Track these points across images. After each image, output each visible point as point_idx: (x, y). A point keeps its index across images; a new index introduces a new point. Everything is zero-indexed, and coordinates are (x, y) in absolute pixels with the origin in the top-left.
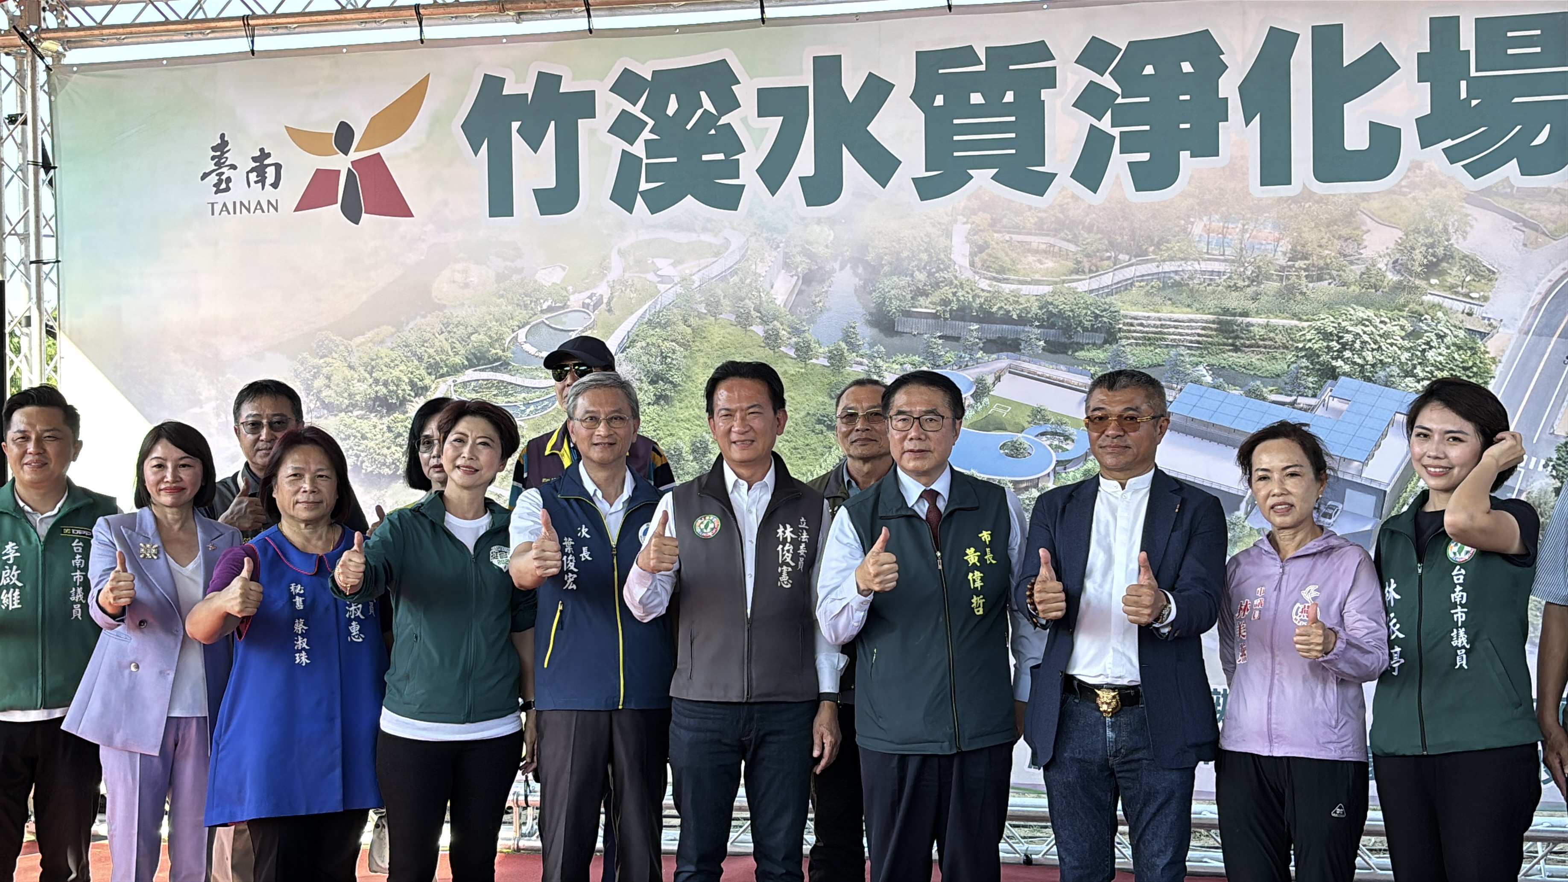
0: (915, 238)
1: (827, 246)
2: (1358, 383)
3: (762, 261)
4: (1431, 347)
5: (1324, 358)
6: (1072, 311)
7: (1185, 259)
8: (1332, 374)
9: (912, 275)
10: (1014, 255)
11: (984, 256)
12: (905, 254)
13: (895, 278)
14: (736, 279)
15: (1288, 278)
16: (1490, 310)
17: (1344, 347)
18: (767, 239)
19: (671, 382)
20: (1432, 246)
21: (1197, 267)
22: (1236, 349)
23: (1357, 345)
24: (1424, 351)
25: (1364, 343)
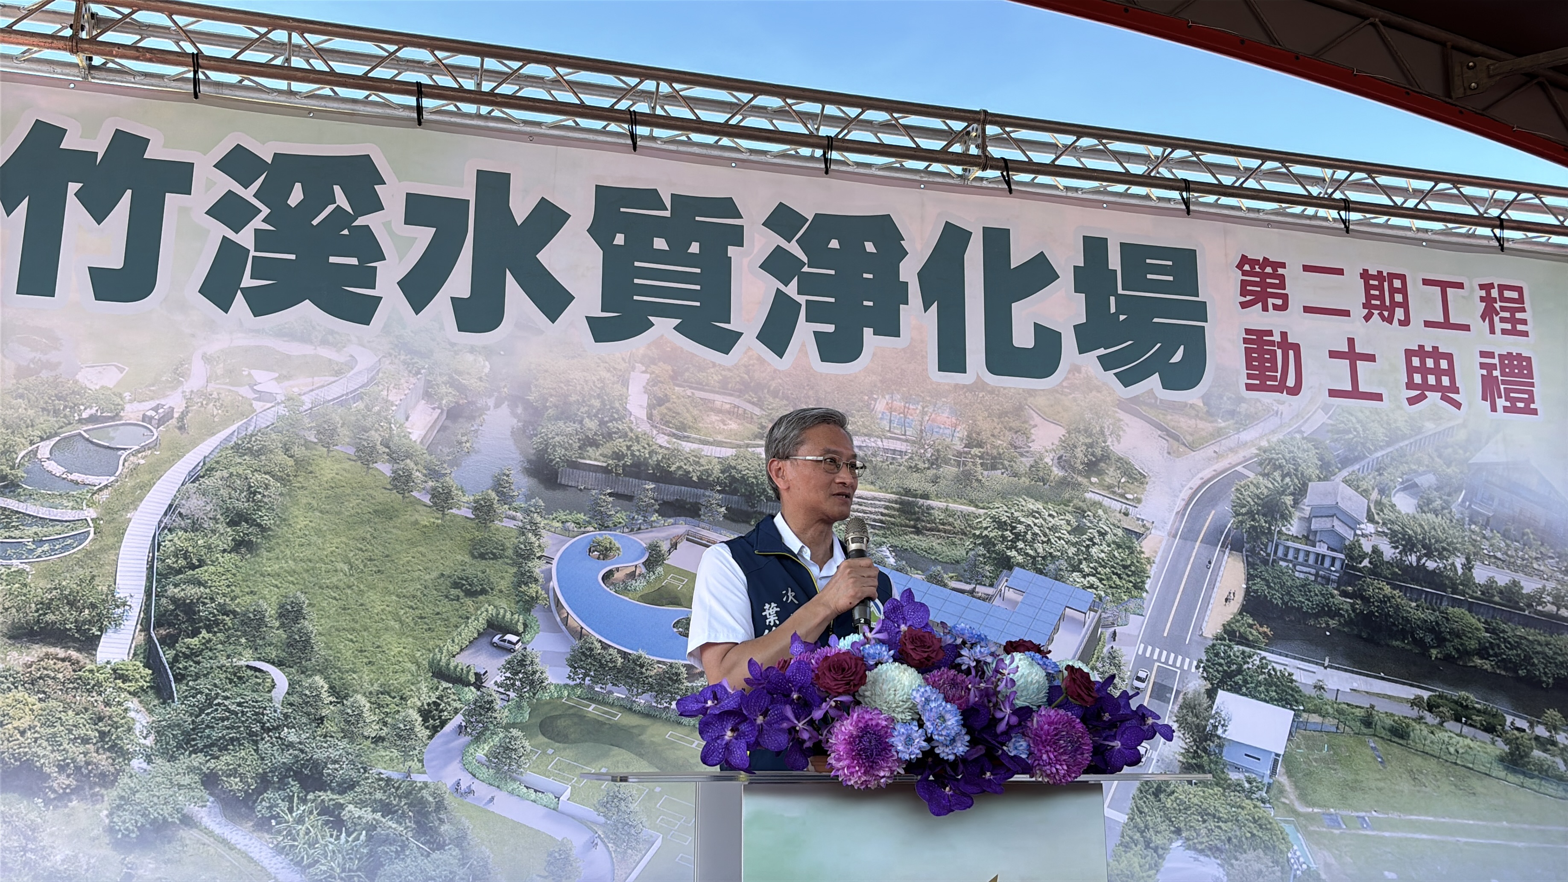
0: (586, 381)
1: (480, 379)
2: (1031, 574)
3: (397, 386)
4: (1094, 544)
5: (1000, 547)
6: (756, 478)
7: (869, 435)
8: (1006, 564)
9: (581, 422)
10: (696, 412)
11: (663, 409)
12: (573, 398)
13: (561, 423)
14: (360, 405)
15: (965, 464)
16: (1144, 511)
17: (1017, 537)
18: (404, 363)
19: (259, 525)
20: (1091, 446)
21: (879, 443)
22: (918, 532)
23: (1029, 536)
24: (1088, 547)
25: (1035, 534)
